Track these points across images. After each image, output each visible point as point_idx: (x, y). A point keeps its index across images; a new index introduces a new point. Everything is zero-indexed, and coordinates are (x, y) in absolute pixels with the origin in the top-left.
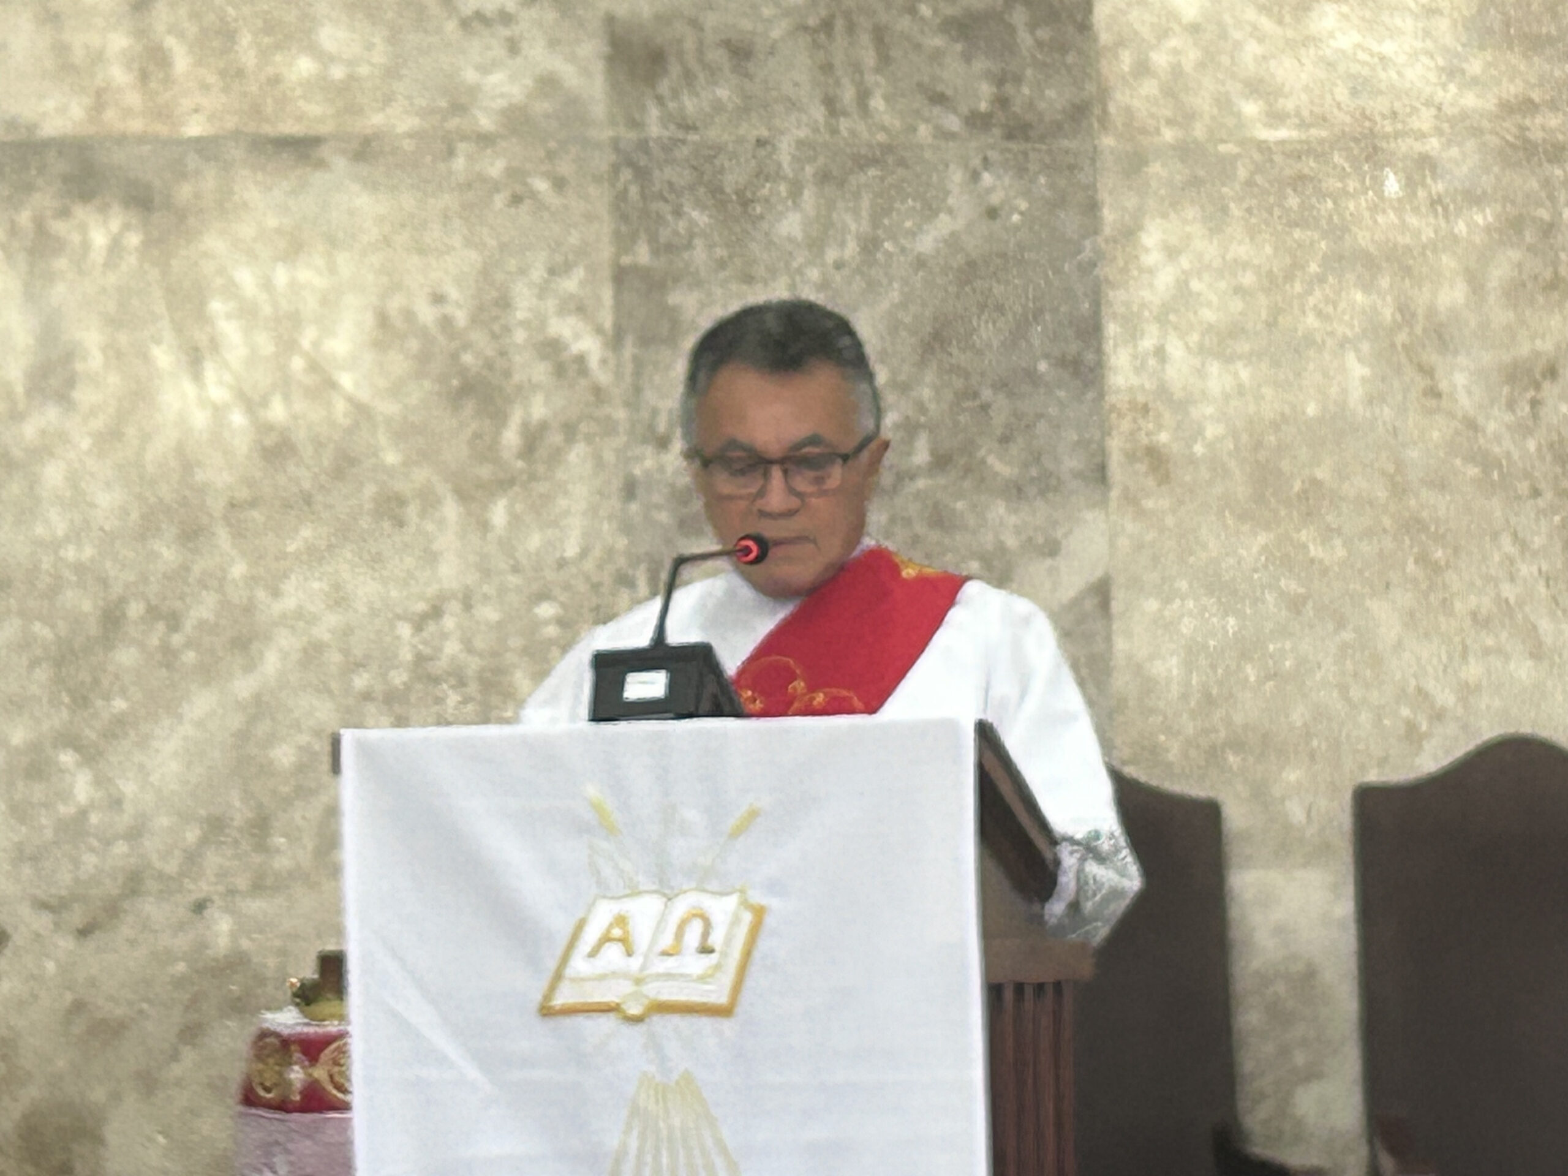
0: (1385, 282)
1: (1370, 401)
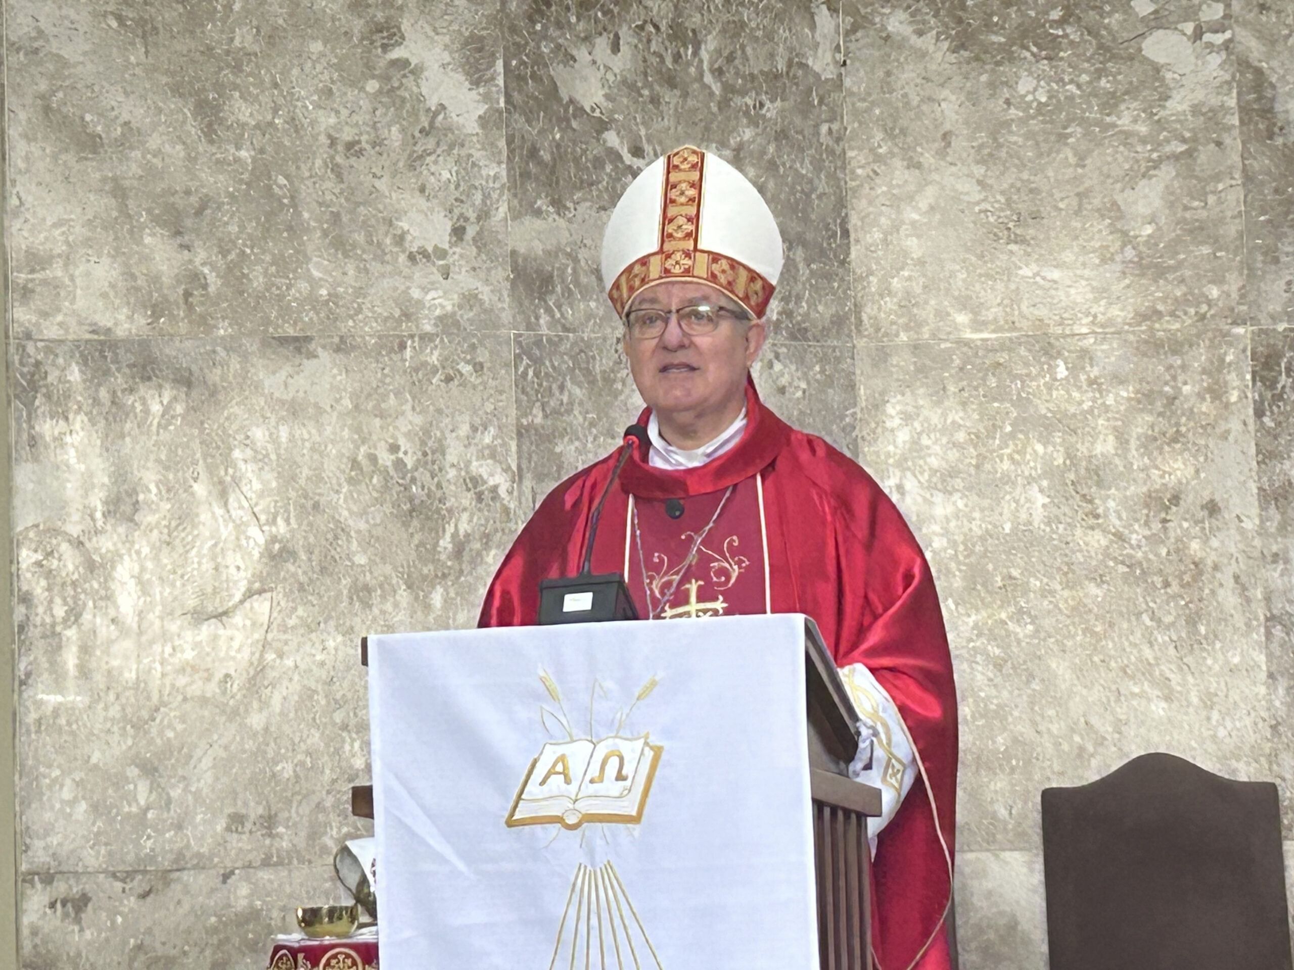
1: (1048, 521)
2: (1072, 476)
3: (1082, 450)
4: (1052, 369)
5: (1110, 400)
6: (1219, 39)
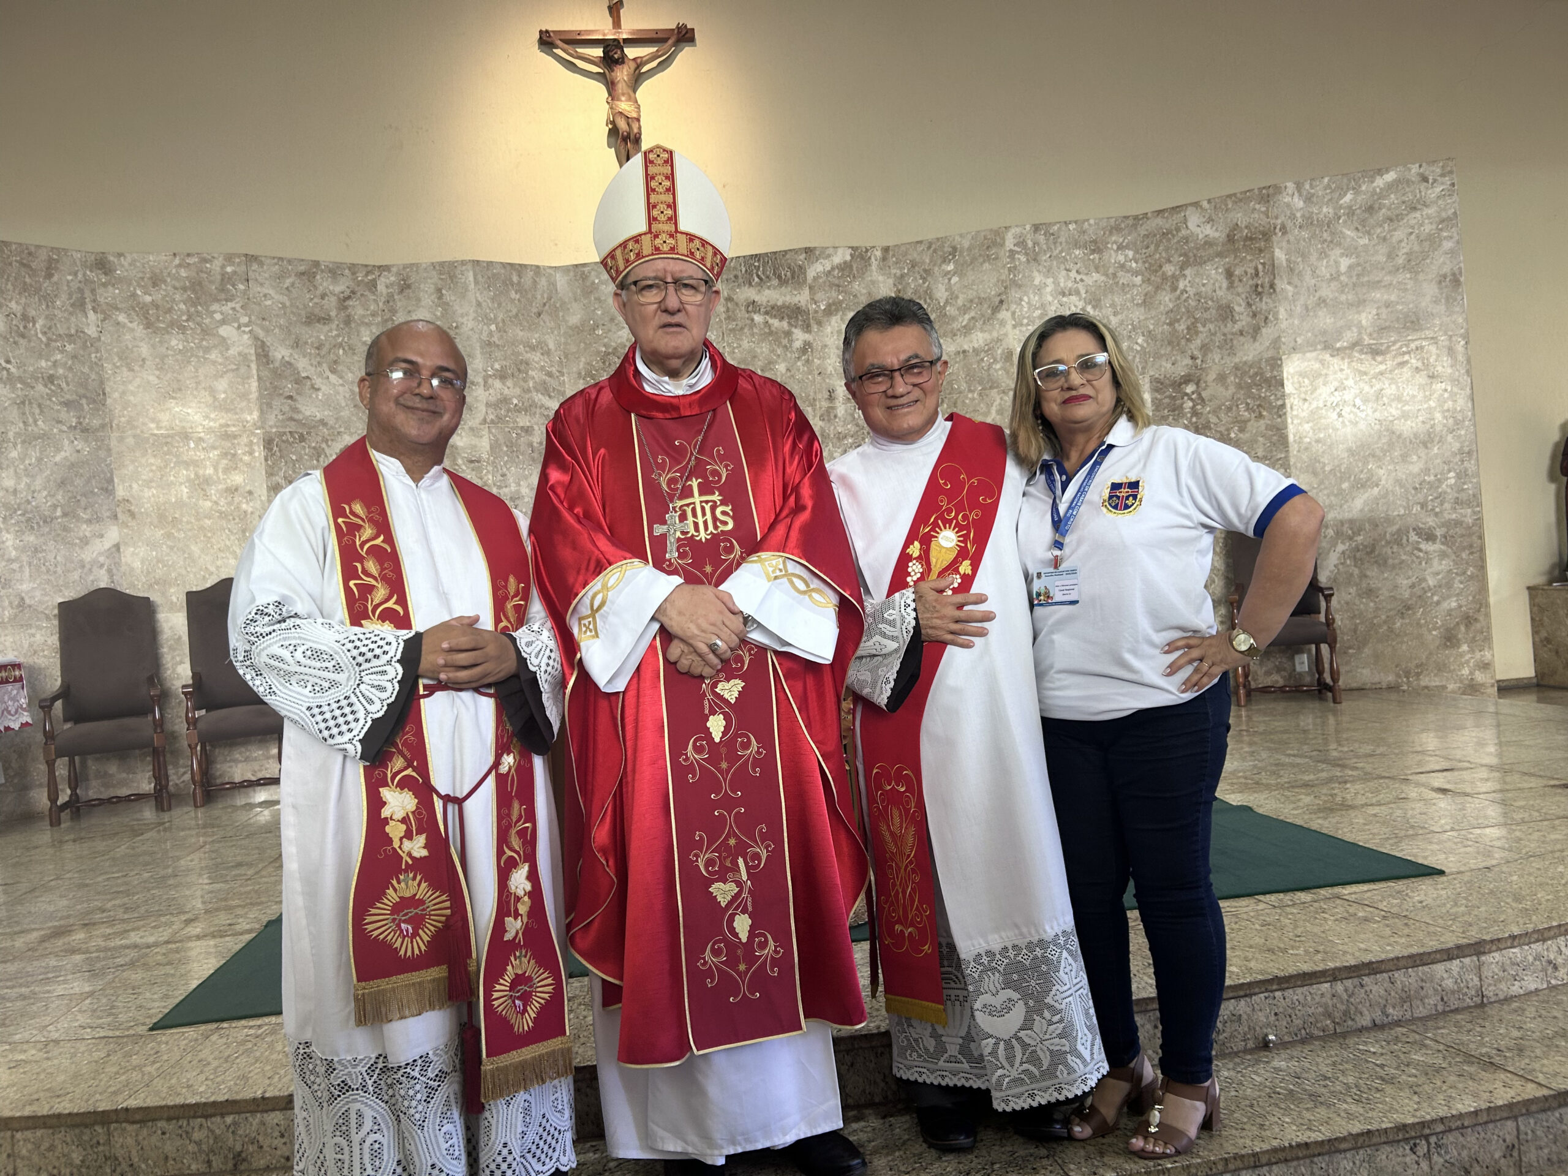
0: (191, 468)
1: (189, 498)
2: (197, 482)
3: (201, 472)
4: (188, 445)
5: (211, 455)
6: (247, 329)
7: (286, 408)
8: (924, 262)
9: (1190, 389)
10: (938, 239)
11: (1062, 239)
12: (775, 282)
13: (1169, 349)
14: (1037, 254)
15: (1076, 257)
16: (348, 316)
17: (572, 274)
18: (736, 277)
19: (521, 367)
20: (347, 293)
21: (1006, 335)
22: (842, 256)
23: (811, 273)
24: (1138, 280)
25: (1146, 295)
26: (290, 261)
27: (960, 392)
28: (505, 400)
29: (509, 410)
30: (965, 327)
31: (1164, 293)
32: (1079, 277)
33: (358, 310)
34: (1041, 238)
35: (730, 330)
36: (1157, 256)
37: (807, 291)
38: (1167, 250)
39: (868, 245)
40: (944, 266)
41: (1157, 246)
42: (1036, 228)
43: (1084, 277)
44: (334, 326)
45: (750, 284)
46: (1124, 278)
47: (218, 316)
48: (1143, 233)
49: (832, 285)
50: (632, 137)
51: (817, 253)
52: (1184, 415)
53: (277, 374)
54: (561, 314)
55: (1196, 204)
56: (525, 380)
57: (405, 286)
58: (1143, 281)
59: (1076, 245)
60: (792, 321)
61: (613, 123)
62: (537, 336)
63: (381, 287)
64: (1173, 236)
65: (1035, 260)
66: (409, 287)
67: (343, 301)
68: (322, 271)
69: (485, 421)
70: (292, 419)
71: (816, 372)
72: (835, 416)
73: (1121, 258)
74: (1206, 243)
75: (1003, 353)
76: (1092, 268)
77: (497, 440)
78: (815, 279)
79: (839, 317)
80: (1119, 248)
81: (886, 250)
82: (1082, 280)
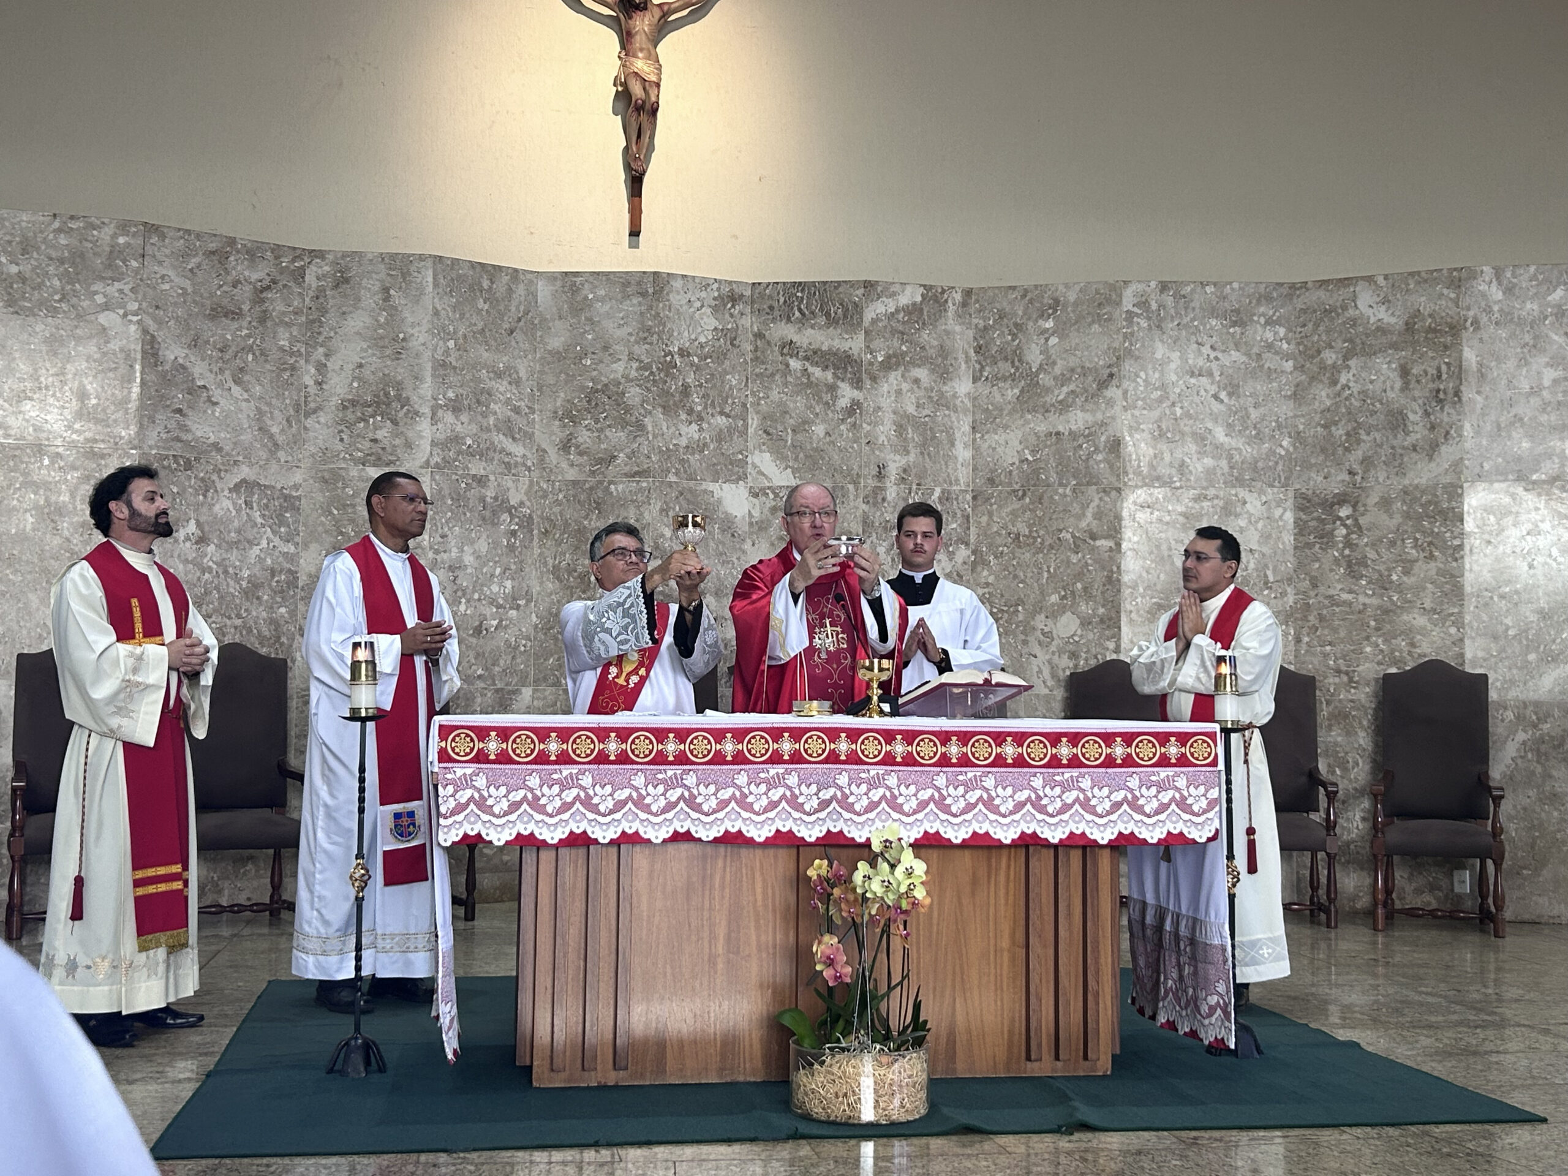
0: (42, 492)
1: (34, 530)
2: (46, 510)
3: (53, 498)
4: (41, 461)
5: (69, 477)
6: (135, 319)
7: (172, 425)
8: (1016, 314)
9: (1344, 512)
10: (1036, 286)
11: (1196, 304)
12: (822, 320)
13: (1321, 458)
14: (1161, 320)
15: (1212, 328)
16: (265, 311)
17: (559, 283)
18: (771, 308)
19: (481, 398)
20: (266, 283)
21: (1113, 418)
22: (910, 296)
23: (869, 315)
24: (1289, 365)
25: (1297, 385)
26: (198, 236)
27: (1048, 486)
28: (457, 439)
29: (459, 453)
30: (1061, 402)
31: (1321, 386)
32: (1213, 355)
33: (277, 305)
34: (1169, 301)
35: (757, 375)
36: (1316, 338)
37: (861, 336)
38: (1328, 332)
39: (946, 284)
40: (1041, 322)
41: (1317, 325)
42: (1164, 287)
43: (1220, 355)
44: (245, 324)
45: (789, 320)
46: (1271, 361)
47: (100, 299)
48: (1299, 306)
49: (894, 332)
50: (648, 106)
51: (879, 289)
52: (1334, 545)
53: (166, 380)
54: (539, 334)
55: (1370, 279)
56: (484, 415)
57: (342, 280)
58: (1295, 368)
59: (1213, 312)
60: (839, 373)
61: (625, 85)
62: (505, 359)
63: (310, 278)
64: (1338, 315)
65: (1159, 327)
66: (347, 281)
67: (260, 292)
68: (238, 252)
69: (427, 462)
70: (178, 439)
71: (864, 441)
72: (884, 500)
73: (1269, 336)
74: (1378, 329)
75: (1107, 441)
76: (1231, 345)
77: (440, 491)
78: (874, 321)
79: (899, 372)
80: (1267, 323)
81: (968, 293)
82: (1217, 358)
